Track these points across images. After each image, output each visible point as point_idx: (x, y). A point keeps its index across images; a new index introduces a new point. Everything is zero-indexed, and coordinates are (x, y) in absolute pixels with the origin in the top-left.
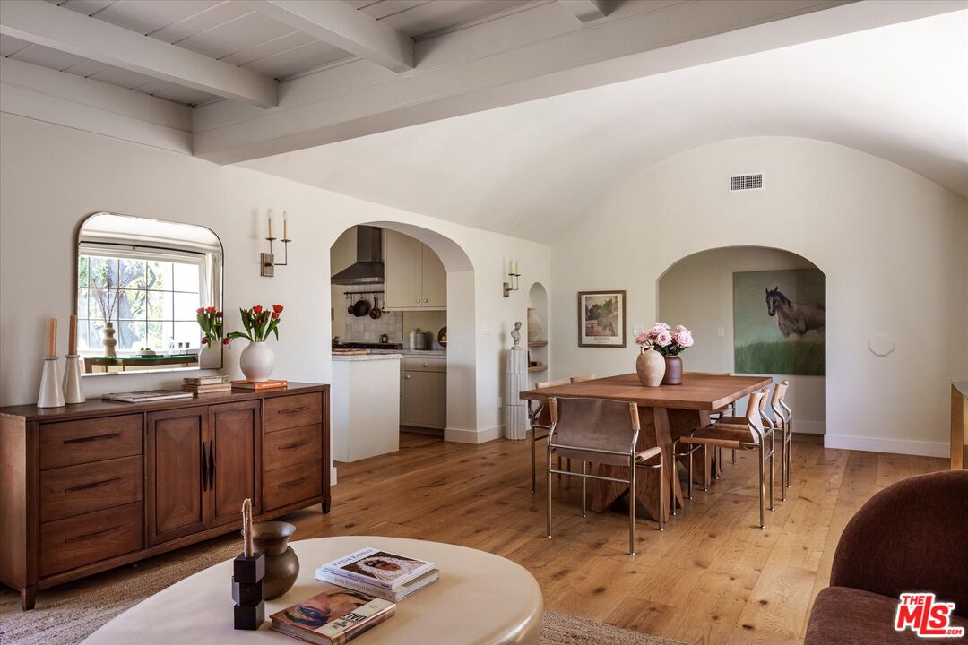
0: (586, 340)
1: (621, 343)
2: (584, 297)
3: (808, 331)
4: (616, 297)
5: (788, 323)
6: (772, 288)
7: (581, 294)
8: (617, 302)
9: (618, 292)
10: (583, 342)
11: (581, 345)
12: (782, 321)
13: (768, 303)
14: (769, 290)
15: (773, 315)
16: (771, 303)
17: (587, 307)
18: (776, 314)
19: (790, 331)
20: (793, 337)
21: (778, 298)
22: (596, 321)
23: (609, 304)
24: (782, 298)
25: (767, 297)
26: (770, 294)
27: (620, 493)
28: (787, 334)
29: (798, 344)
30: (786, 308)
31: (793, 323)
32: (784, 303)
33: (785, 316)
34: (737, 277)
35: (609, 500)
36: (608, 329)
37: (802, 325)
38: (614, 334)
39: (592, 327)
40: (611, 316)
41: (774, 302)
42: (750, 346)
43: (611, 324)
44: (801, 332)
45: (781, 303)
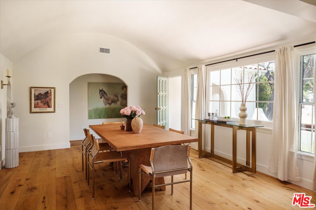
0: (34, 110)
1: (53, 111)
2: (33, 90)
3: (112, 104)
4: (51, 90)
5: (106, 101)
6: (101, 89)
7: (31, 88)
8: (51, 93)
9: (52, 88)
10: (33, 111)
11: (31, 112)
12: (104, 100)
13: (100, 94)
14: (100, 89)
15: (101, 98)
16: (101, 94)
17: (35, 94)
18: (102, 98)
19: (107, 104)
20: (108, 106)
21: (103, 92)
22: (40, 101)
23: (47, 93)
24: (104, 92)
25: (100, 92)
26: (101, 91)
27: (147, 184)
28: (106, 105)
29: (109, 108)
30: (105, 96)
31: (108, 101)
32: (105, 94)
33: (105, 98)
34: (89, 84)
35: (144, 188)
36: (46, 104)
37: (110, 102)
38: (49, 107)
39: (38, 104)
40: (48, 98)
41: (102, 94)
42: (94, 109)
43: (48, 102)
44: (110, 104)
45: (104, 94)
